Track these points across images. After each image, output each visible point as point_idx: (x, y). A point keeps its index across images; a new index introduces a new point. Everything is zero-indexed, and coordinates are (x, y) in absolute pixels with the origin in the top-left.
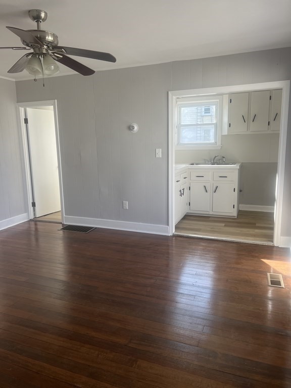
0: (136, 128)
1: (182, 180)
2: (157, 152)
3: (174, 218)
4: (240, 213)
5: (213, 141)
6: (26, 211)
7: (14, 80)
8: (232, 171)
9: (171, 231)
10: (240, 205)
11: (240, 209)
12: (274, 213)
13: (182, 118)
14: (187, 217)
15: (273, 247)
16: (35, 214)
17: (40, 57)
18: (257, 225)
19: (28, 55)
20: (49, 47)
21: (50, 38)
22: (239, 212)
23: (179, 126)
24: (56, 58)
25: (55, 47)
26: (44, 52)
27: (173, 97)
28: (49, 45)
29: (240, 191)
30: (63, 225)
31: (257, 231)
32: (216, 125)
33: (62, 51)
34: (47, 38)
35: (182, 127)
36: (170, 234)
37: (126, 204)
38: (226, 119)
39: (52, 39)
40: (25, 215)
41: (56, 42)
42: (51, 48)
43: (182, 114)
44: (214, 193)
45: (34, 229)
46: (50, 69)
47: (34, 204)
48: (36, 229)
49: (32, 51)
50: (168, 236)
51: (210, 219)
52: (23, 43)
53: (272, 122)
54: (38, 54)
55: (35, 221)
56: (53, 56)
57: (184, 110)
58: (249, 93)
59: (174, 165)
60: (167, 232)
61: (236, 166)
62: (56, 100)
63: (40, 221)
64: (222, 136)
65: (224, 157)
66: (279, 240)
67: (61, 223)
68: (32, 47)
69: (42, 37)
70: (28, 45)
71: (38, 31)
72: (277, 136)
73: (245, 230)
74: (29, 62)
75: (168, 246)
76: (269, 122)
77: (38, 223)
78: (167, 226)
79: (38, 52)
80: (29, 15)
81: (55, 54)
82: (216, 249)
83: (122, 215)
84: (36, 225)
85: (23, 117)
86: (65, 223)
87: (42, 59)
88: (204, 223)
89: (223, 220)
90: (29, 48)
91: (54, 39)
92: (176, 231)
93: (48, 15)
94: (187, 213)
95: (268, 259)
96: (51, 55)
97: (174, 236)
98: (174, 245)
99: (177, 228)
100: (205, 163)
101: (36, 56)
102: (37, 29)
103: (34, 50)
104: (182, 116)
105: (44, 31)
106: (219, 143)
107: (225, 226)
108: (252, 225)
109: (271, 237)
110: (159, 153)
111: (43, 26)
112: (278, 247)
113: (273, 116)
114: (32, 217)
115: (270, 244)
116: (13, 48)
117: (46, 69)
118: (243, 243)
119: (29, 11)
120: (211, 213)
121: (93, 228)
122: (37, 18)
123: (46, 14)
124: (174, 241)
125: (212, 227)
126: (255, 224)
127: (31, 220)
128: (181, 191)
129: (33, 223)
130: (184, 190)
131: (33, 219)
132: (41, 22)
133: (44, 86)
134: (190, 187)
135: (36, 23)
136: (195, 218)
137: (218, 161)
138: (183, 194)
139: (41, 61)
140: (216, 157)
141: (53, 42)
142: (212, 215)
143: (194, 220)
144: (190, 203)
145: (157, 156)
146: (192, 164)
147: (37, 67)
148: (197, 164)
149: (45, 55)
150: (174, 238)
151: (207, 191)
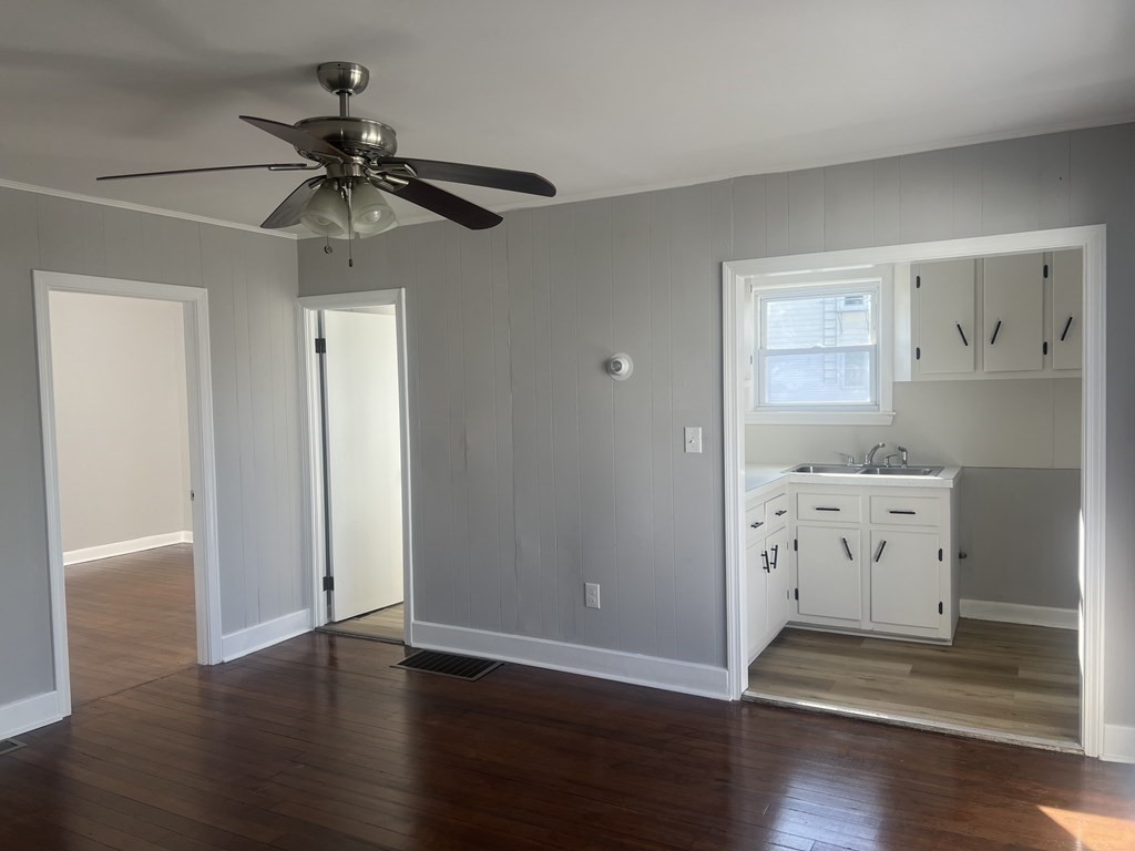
0: (626, 367)
1: (770, 521)
2: (688, 437)
3: (747, 642)
4: (963, 626)
5: (868, 400)
6: (306, 601)
7: (294, 237)
8: (931, 494)
9: (735, 685)
10: (962, 601)
11: (962, 616)
12: (1075, 633)
13: (769, 330)
14: (789, 637)
15: (1080, 759)
16: (330, 612)
17: (345, 187)
18: (1022, 674)
19: (312, 182)
20: (368, 160)
21: (372, 137)
22: (958, 624)
23: (761, 355)
24: (392, 188)
25: (387, 160)
26: (357, 172)
27: (736, 279)
28: (370, 155)
29: (960, 557)
30: (408, 648)
31: (1022, 697)
32: (875, 350)
33: (405, 171)
34: (364, 136)
35: (767, 358)
36: (733, 696)
37: (596, 593)
38: (904, 335)
39: (379, 139)
40: (302, 614)
41: (388, 147)
42: (375, 163)
43: (768, 319)
44: (874, 564)
45: (323, 660)
46: (369, 220)
47: (329, 584)
48: (333, 661)
49: (323, 171)
50: (725, 703)
51: (864, 645)
52: (299, 152)
53: (1056, 345)
54: (337, 179)
55: (330, 635)
56: (383, 184)
57: (776, 310)
58: (978, 263)
59: (742, 473)
60: (723, 688)
61: (944, 481)
62: (403, 290)
63: (343, 635)
64: (894, 383)
65: (903, 450)
66: (1100, 736)
67: (403, 644)
68: (323, 162)
69: (351, 135)
70: (311, 157)
71: (343, 119)
72: (1074, 386)
73: (982, 693)
74: (313, 203)
75: (726, 738)
76: (1045, 345)
77: (339, 641)
78: (722, 670)
79: (339, 175)
80: (319, 76)
81: (388, 178)
82: (883, 758)
83: (582, 626)
84: (332, 645)
85: (312, 335)
86: (414, 645)
87: (349, 192)
88: (845, 660)
89: (906, 650)
90: (315, 164)
91: (383, 139)
92: (751, 686)
93: (371, 75)
94: (789, 623)
95: (1065, 804)
96: (374, 182)
97: (745, 702)
98: (744, 735)
99: (755, 673)
100: (843, 469)
101: (331, 186)
102: (338, 115)
103: (329, 170)
104: (768, 325)
105: (357, 120)
106: (886, 406)
107: (914, 673)
108: (1005, 675)
109: (1070, 724)
110: (696, 440)
111: (357, 105)
112: (1096, 761)
113: (1057, 326)
114: (321, 621)
115: (1067, 746)
116: (269, 166)
117: (359, 219)
119: (319, 67)
120: (866, 626)
121: (493, 662)
122: (341, 85)
123: (365, 73)
124: (744, 719)
125: (868, 675)
126: (1015, 670)
127: (318, 631)
128: (766, 555)
129: (323, 639)
130: (776, 550)
131: (327, 628)
132: (350, 94)
133: (351, 265)
134: (796, 541)
135: (338, 97)
136: (815, 642)
137: (886, 461)
138: (775, 564)
139: (346, 197)
140: (877, 447)
141: (382, 146)
142: (871, 632)
143: (811, 648)
144: (797, 591)
145: (689, 448)
146: (803, 470)
147: (333, 216)
148: (817, 470)
149: (358, 183)
150: (745, 711)
151: (850, 555)
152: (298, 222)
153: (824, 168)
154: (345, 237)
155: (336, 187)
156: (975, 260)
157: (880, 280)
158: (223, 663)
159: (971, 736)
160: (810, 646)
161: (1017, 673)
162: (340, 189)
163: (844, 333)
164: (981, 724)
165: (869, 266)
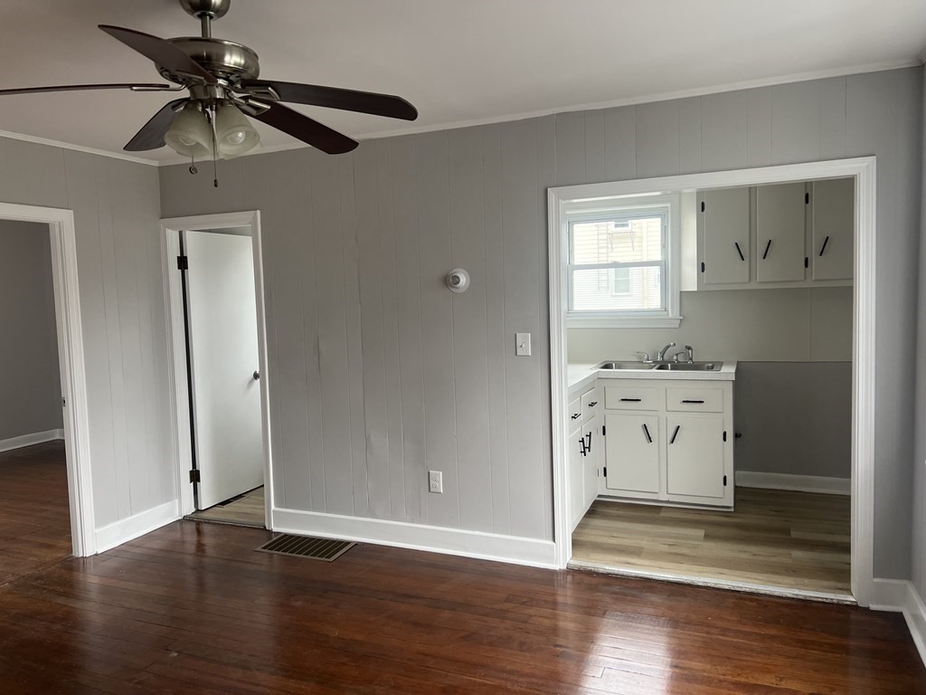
0: (464, 280)
1: (584, 411)
2: (519, 342)
3: (569, 516)
5: (658, 306)
7: (156, 164)
8: (717, 388)
9: (557, 556)
11: (741, 485)
14: (598, 508)
15: (855, 609)
16: (196, 501)
17: (208, 110)
18: (794, 534)
19: (176, 104)
20: (231, 83)
21: (232, 60)
24: (254, 112)
25: (247, 81)
26: (219, 94)
27: (562, 203)
28: (232, 78)
30: (270, 533)
32: (664, 265)
33: (268, 93)
34: (226, 58)
35: (575, 272)
36: (560, 566)
37: (439, 479)
39: (242, 61)
41: (251, 71)
42: (239, 86)
44: (670, 446)
45: (192, 547)
46: (234, 142)
47: (195, 476)
48: (201, 547)
49: (186, 93)
50: (552, 572)
51: (663, 514)
52: (161, 74)
53: (814, 260)
54: (201, 101)
55: (196, 522)
56: (246, 107)
57: (582, 231)
58: (752, 190)
62: (258, 212)
63: (209, 522)
64: (681, 292)
65: (689, 348)
67: (264, 529)
68: (185, 82)
69: (214, 57)
70: (174, 79)
71: (205, 40)
73: (765, 553)
76: (806, 260)
77: (206, 528)
78: (551, 543)
79: (202, 97)
81: (250, 101)
83: (427, 508)
84: (199, 532)
85: (174, 254)
86: (275, 529)
87: (213, 114)
89: (697, 517)
90: (178, 86)
91: (246, 62)
92: (574, 556)
94: (599, 497)
96: (237, 105)
97: (571, 571)
98: (569, 598)
99: (576, 544)
100: (640, 365)
101: (195, 108)
102: (199, 35)
103: (192, 92)
105: (216, 41)
106: (674, 312)
107: (707, 537)
108: (780, 536)
110: (526, 343)
111: (217, 29)
113: (816, 245)
114: (189, 509)
115: (844, 598)
116: (131, 86)
117: (224, 140)
118: (765, 595)
120: (664, 497)
121: (348, 543)
122: (201, 8)
124: (569, 586)
125: (670, 541)
126: (787, 531)
127: (186, 519)
128: (583, 441)
129: (191, 527)
130: (590, 436)
131: (193, 516)
132: (211, 17)
133: (216, 186)
134: (604, 428)
135: (199, 21)
136: (621, 512)
137: (675, 358)
138: (589, 448)
139: (209, 120)
140: (668, 347)
141: (244, 69)
142: (668, 502)
143: (618, 518)
144: (605, 469)
145: (520, 352)
146: (607, 366)
147: (196, 136)
148: (619, 367)
149: (222, 105)
150: (569, 578)
151: (650, 438)
152: (163, 144)
153: (636, 106)
154: (209, 158)
155: (200, 109)
156: (750, 188)
157: (669, 205)
158: (96, 555)
159: (763, 592)
160: (618, 516)
161: (790, 534)
162: (204, 111)
163: (614, 250)
164: (769, 581)
165: (658, 193)
